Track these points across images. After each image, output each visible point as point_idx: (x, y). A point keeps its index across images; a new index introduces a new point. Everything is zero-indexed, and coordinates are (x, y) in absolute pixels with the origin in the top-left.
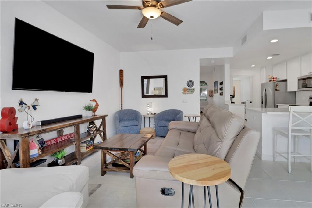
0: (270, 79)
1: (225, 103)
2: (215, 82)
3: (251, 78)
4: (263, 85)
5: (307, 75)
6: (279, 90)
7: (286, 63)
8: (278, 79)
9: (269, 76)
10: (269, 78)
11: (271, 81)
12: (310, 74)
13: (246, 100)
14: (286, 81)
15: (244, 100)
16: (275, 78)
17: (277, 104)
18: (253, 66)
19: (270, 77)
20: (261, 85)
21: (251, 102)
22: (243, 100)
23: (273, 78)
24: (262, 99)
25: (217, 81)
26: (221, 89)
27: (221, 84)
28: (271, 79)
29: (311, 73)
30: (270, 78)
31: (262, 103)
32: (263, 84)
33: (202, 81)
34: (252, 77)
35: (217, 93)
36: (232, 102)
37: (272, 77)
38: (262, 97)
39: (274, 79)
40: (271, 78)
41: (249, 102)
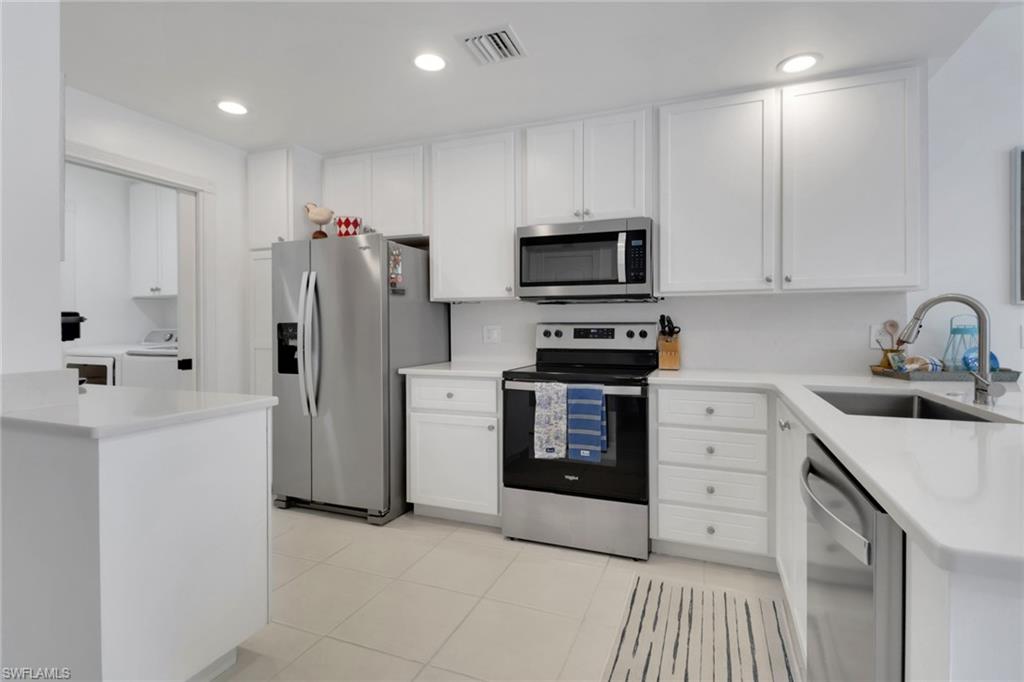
0: (317, 228)
11: (320, 235)
14: (422, 244)
16: (349, 223)
17: (401, 371)
19: (319, 213)
23: (339, 223)
28: (324, 229)
29: (586, 213)
30: (317, 218)
34: (195, 193)
40: (324, 221)
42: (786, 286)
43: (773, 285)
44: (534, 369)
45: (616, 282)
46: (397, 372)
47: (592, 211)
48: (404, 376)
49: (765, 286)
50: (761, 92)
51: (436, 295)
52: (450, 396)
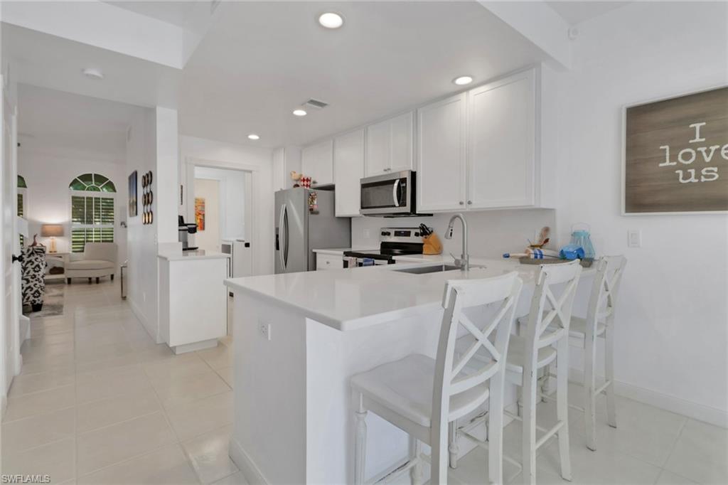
0: (295, 183)
1: (160, 253)
2: (130, 178)
3: (246, 174)
4: (280, 196)
5: (382, 176)
6: (317, 213)
7: (332, 142)
8: (314, 182)
9: (295, 172)
10: (293, 177)
11: (297, 186)
12: (386, 173)
13: (234, 239)
14: (331, 188)
15: (230, 239)
16: (308, 180)
17: (314, 251)
18: (254, 137)
19: (296, 176)
20: (274, 196)
21: (247, 245)
22: (227, 239)
23: (304, 180)
24: (277, 236)
25: (136, 173)
26: (148, 199)
27: (148, 179)
28: (298, 183)
29: (389, 169)
30: (296, 178)
31: (278, 248)
32: (279, 192)
33: (93, 173)
34: (251, 172)
35: (137, 214)
36: (190, 246)
37: (301, 175)
38: (277, 229)
39: (305, 183)
40: (299, 180)
41: (243, 244)
42: (470, 206)
43: (464, 206)
44: (379, 253)
45: (394, 206)
46: (311, 251)
47: (391, 168)
48: (315, 253)
49: (460, 207)
50: (461, 95)
51: (339, 213)
52: (328, 263)
